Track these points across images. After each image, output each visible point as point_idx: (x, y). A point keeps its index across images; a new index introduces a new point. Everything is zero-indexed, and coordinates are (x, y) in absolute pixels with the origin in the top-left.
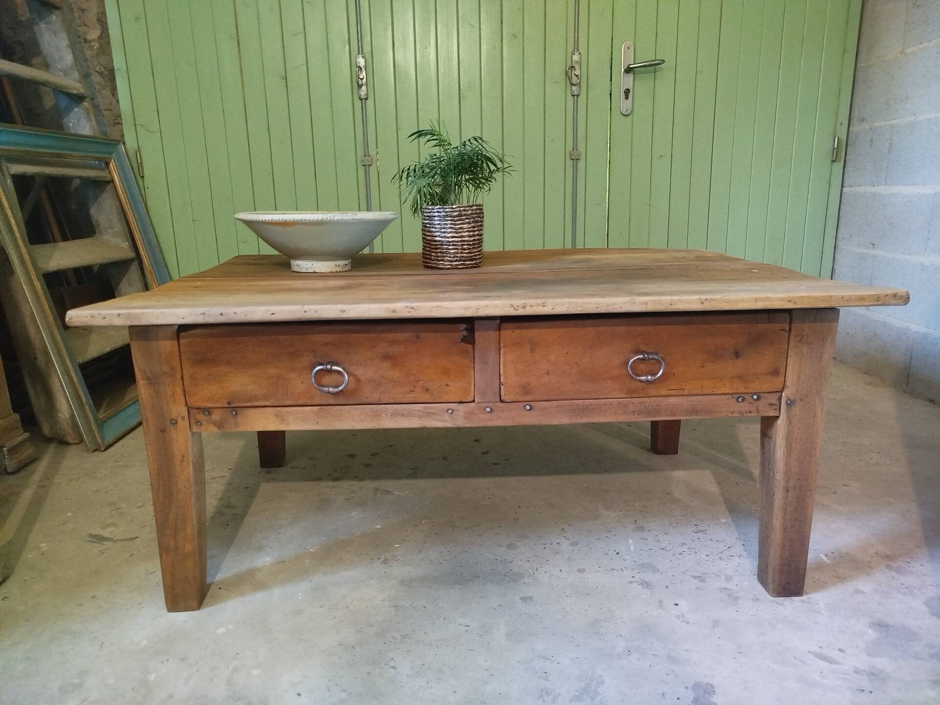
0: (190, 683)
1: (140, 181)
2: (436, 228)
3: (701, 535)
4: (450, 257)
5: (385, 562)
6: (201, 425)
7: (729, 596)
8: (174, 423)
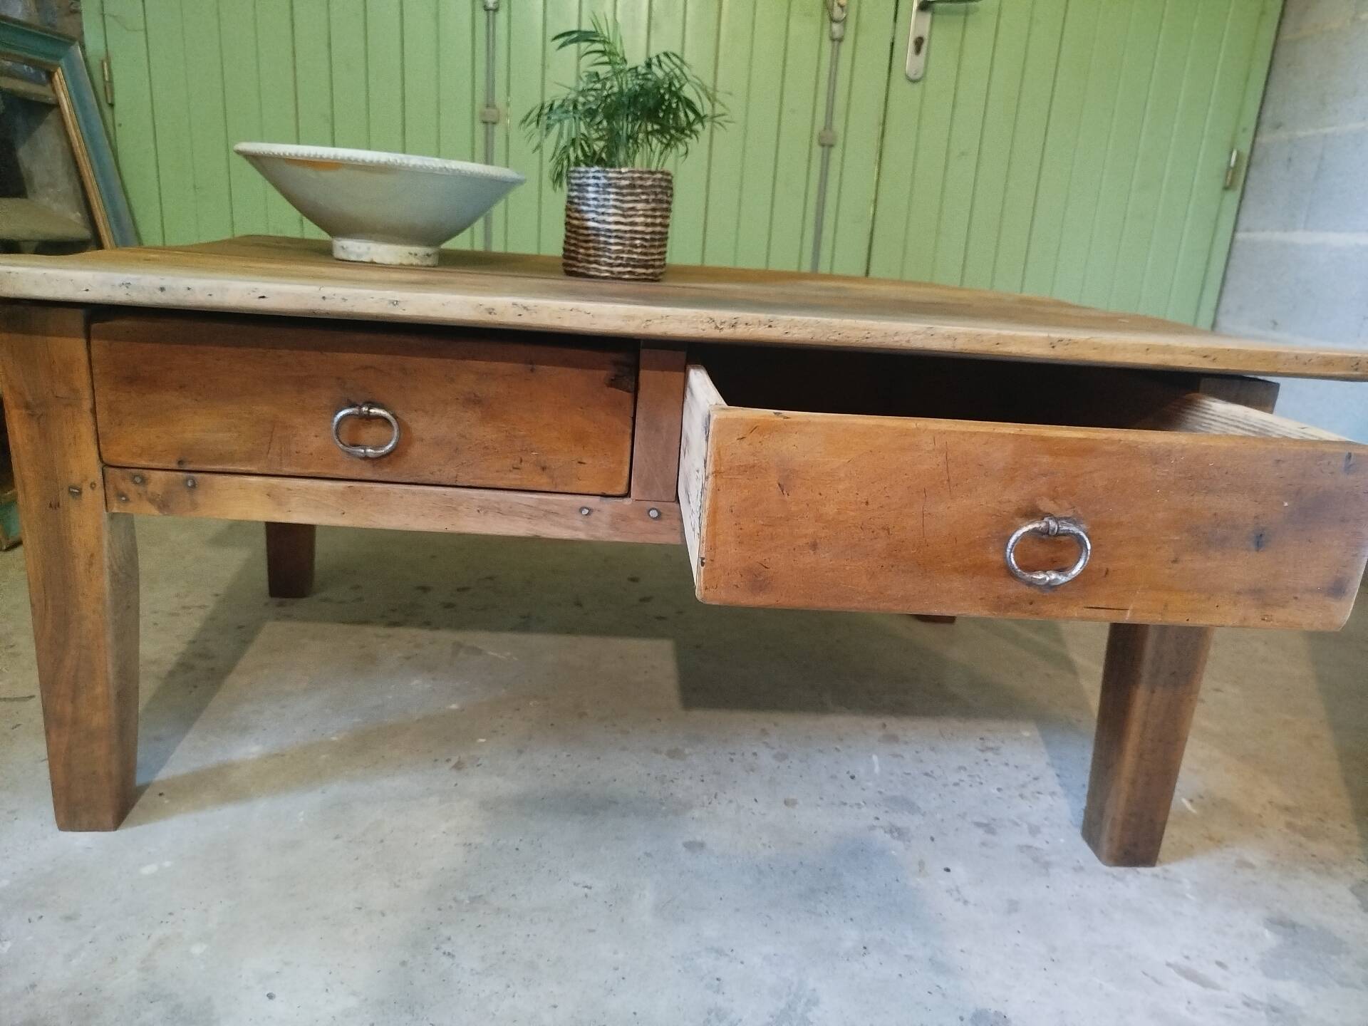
0: (74, 962)
1: (106, 110)
2: (589, 205)
3: (990, 755)
4: (610, 258)
5: (459, 766)
6: (127, 500)
7: (1035, 860)
8: (76, 492)
